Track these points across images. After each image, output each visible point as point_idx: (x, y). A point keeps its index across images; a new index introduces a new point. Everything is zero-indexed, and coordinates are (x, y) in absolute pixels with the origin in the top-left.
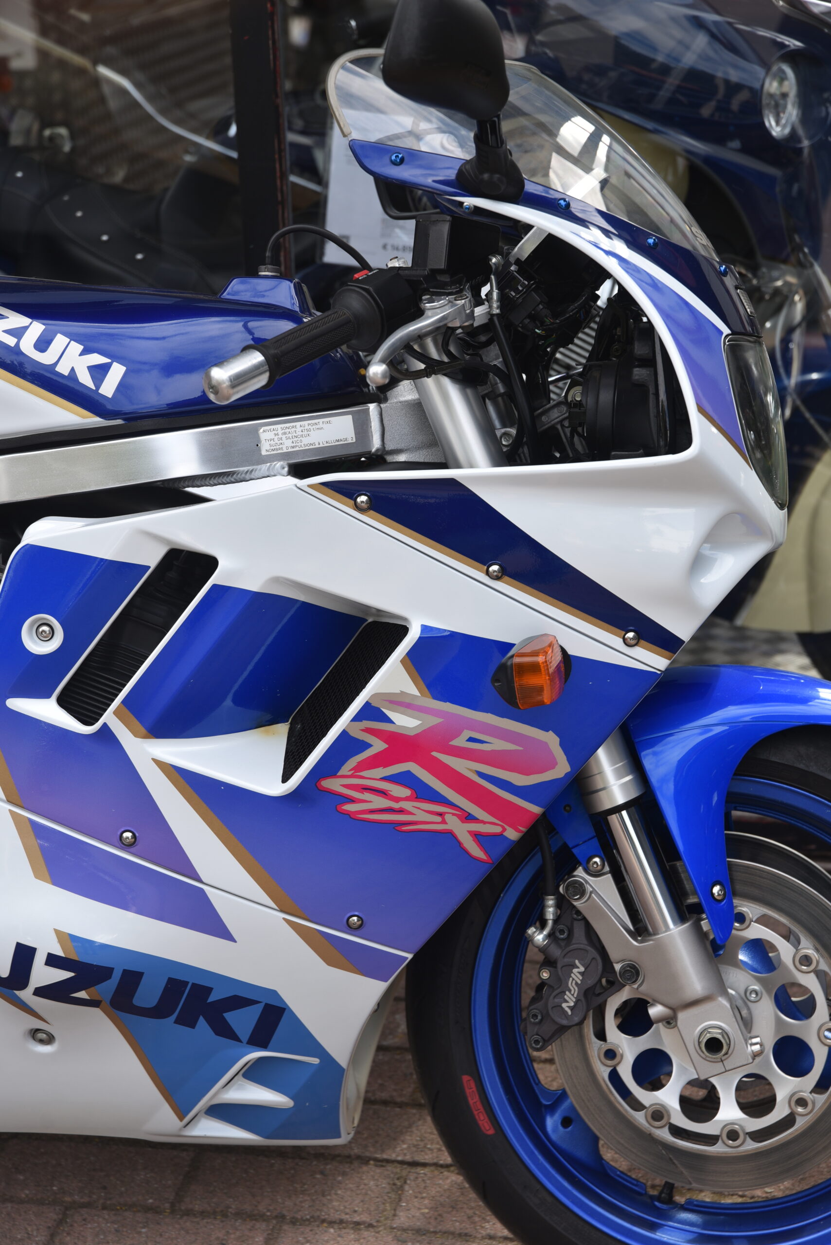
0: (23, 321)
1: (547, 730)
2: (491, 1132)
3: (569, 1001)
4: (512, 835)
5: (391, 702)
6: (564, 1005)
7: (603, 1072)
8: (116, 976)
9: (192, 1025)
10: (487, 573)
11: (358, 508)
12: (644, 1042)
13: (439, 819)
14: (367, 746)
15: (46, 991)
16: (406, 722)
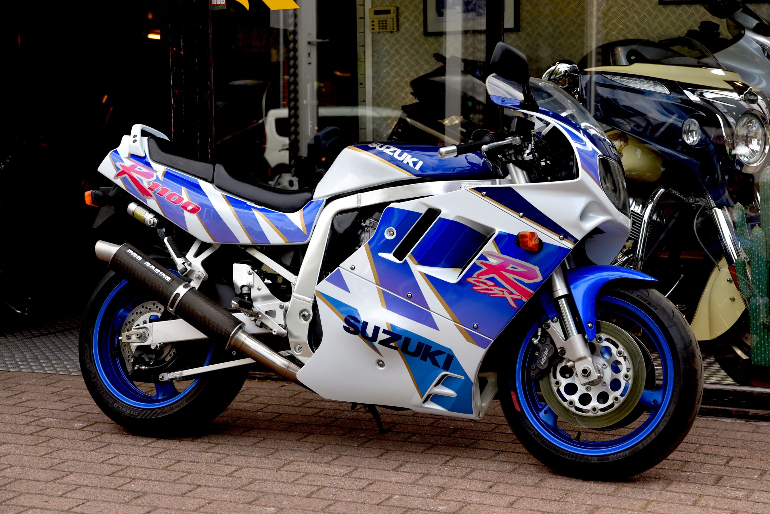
0: (395, 149)
1: (535, 265)
2: (519, 410)
4: (525, 300)
5: (489, 254)
6: (542, 362)
8: (403, 338)
9: (425, 360)
10: (519, 216)
11: (482, 195)
13: (502, 293)
14: (481, 268)
15: (382, 343)
16: (493, 261)
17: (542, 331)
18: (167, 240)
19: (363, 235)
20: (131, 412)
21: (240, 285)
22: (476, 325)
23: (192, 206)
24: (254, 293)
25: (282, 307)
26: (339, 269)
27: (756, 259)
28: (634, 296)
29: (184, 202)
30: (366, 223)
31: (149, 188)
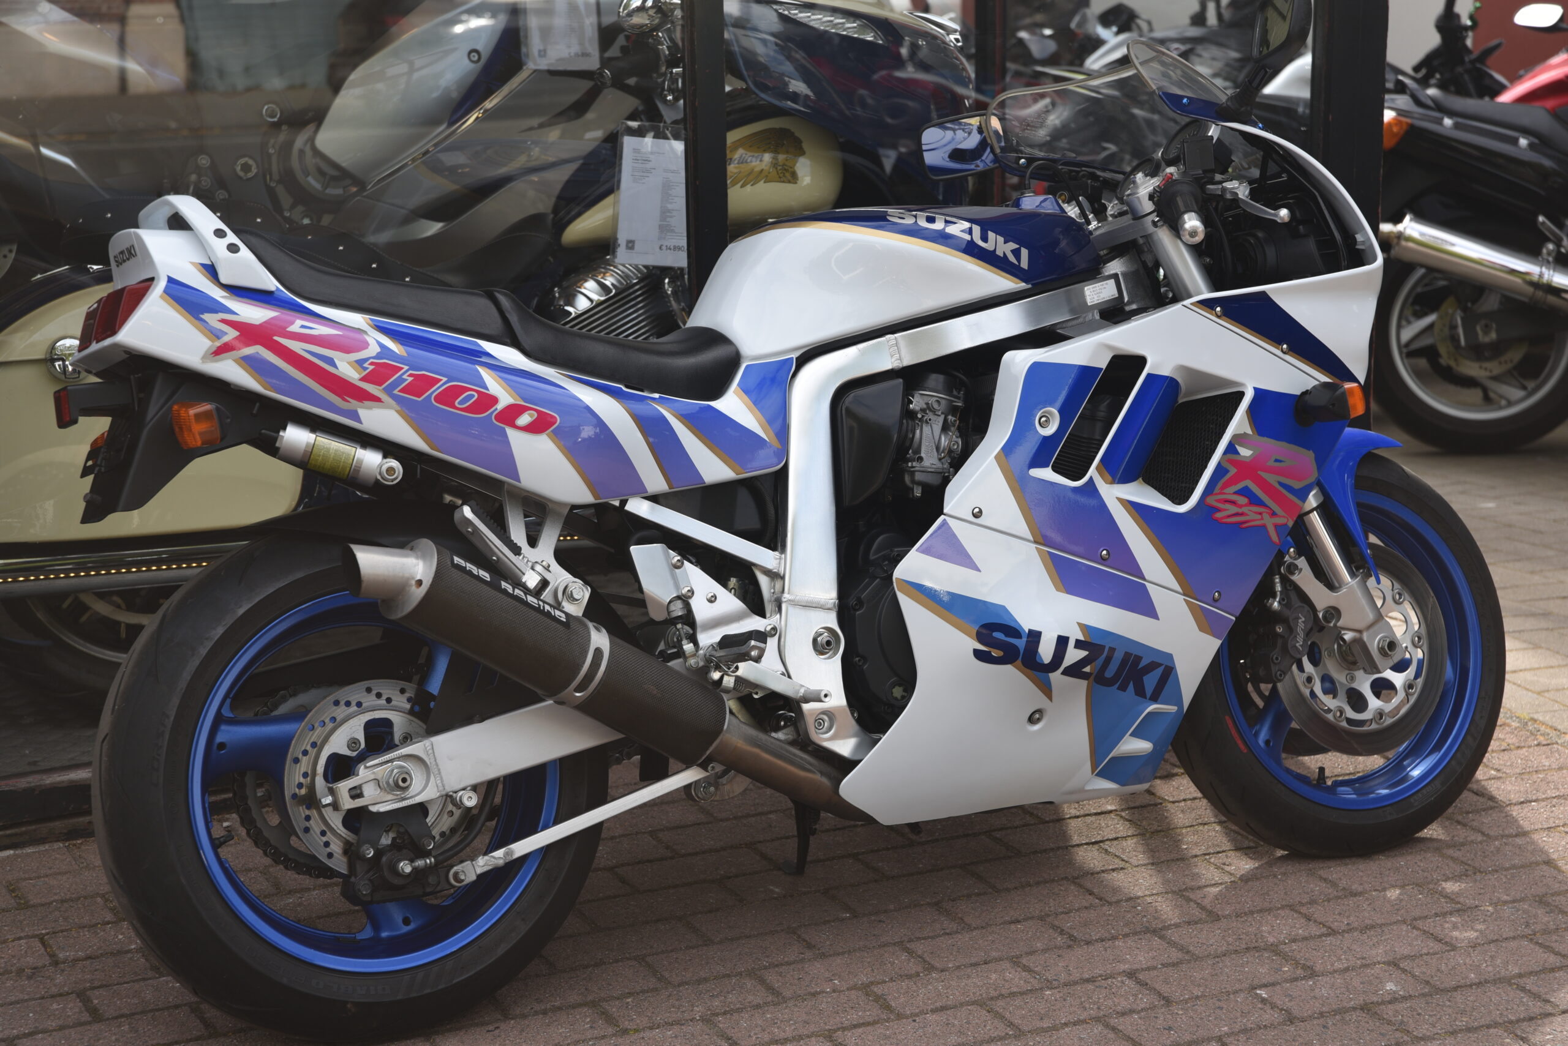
0: (968, 225)
2: (1246, 751)
3: (1298, 642)
4: (1290, 523)
5: (1238, 439)
6: (1297, 645)
7: (1308, 692)
8: (1106, 652)
9: (1125, 689)
10: (1281, 350)
11: (1217, 315)
12: (1323, 671)
13: (1259, 517)
14: (1227, 472)
16: (1245, 453)
17: (1282, 583)
18: (473, 512)
19: (918, 432)
21: (664, 599)
22: (1218, 595)
23: (531, 416)
24: (700, 611)
25: (773, 633)
26: (943, 520)
29: (500, 406)
30: (917, 403)
31: (363, 379)
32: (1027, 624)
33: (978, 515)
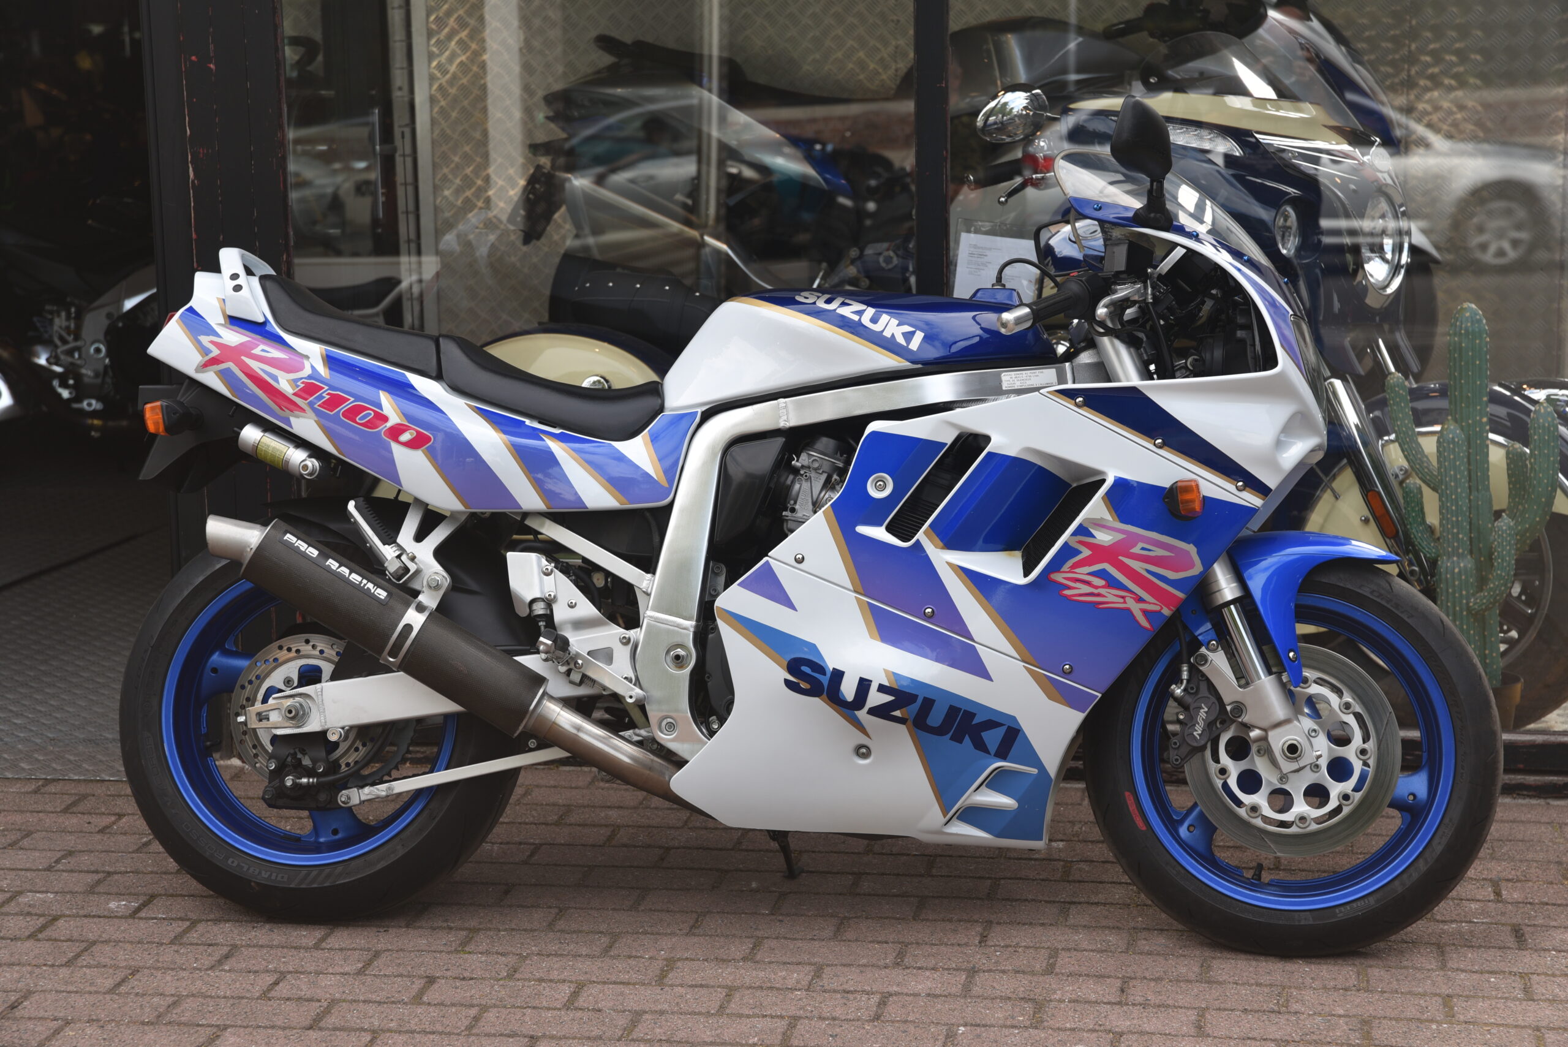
0: (862, 307)
1: (1189, 543)
2: (1144, 828)
3: (1198, 731)
4: (1166, 612)
5: (1095, 524)
6: (1195, 733)
7: (1219, 783)
8: (920, 701)
9: (960, 741)
10: (1155, 444)
11: (1077, 405)
12: (1243, 765)
13: (1121, 600)
14: (1079, 552)
15: (875, 711)
16: (1103, 537)
17: (1190, 672)
18: (356, 507)
19: (797, 486)
20: (271, 875)
21: (528, 598)
22: (1067, 667)
23: (411, 434)
24: (560, 614)
25: (626, 641)
26: (767, 561)
27: (1453, 484)
28: (1365, 591)
29: (389, 424)
30: (801, 461)
31: (295, 394)
32: (831, 663)
33: (800, 561)
